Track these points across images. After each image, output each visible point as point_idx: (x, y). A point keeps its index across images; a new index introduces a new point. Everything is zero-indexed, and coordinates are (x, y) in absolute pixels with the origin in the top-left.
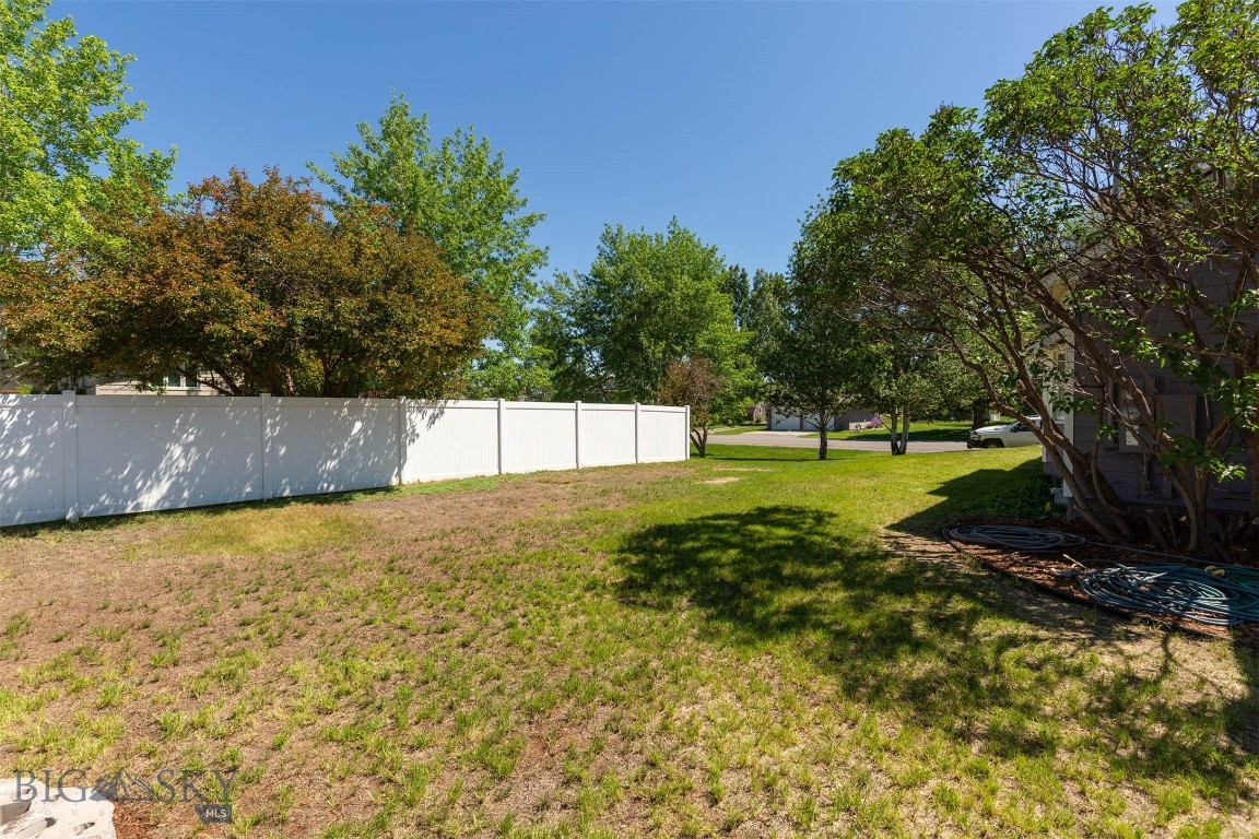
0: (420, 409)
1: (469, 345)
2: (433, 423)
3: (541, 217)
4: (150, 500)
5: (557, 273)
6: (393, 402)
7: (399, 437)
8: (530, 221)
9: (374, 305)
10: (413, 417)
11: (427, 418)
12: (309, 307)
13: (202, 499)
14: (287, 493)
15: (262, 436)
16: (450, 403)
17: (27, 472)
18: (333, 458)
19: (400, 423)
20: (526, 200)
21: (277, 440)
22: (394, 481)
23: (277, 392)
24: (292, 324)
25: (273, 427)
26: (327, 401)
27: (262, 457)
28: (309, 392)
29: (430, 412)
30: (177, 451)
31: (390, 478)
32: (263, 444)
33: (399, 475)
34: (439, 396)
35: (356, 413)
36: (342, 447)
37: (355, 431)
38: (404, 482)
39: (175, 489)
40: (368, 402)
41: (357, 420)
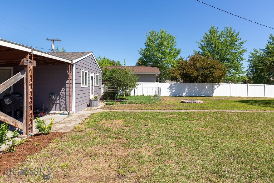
0: (216, 85)
1: (224, 75)
2: (218, 87)
3: (245, 41)
4: (184, 95)
5: (254, 49)
6: (212, 84)
7: (213, 89)
8: (242, 43)
9: (209, 71)
10: (215, 86)
11: (217, 86)
12: (202, 72)
13: (189, 95)
14: (198, 96)
15: (195, 88)
16: (221, 84)
17: (175, 91)
18: (203, 91)
19: (213, 87)
20: (241, 39)
21: (197, 88)
22: (212, 96)
23: (197, 82)
24: (199, 74)
25: (196, 87)
26: (203, 83)
27: (195, 90)
28: (200, 82)
29: (217, 85)
30: (186, 89)
31: (211, 95)
32: (195, 89)
33: (213, 95)
34: (219, 83)
35: (206, 85)
36: (205, 90)
37: (206, 88)
38: (213, 96)
39: (186, 94)
40: (208, 84)
41: (207, 86)
